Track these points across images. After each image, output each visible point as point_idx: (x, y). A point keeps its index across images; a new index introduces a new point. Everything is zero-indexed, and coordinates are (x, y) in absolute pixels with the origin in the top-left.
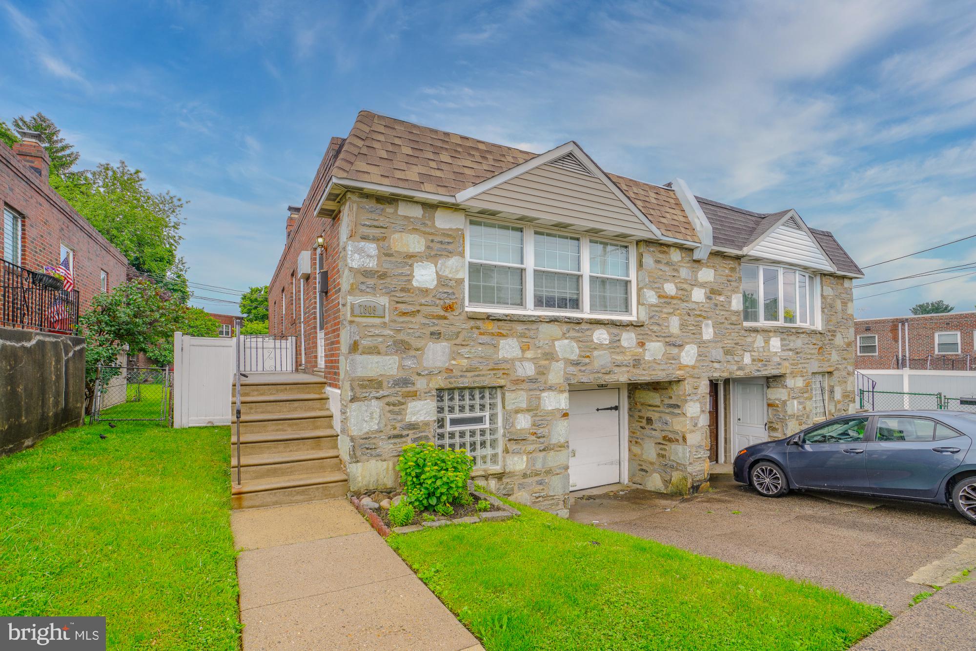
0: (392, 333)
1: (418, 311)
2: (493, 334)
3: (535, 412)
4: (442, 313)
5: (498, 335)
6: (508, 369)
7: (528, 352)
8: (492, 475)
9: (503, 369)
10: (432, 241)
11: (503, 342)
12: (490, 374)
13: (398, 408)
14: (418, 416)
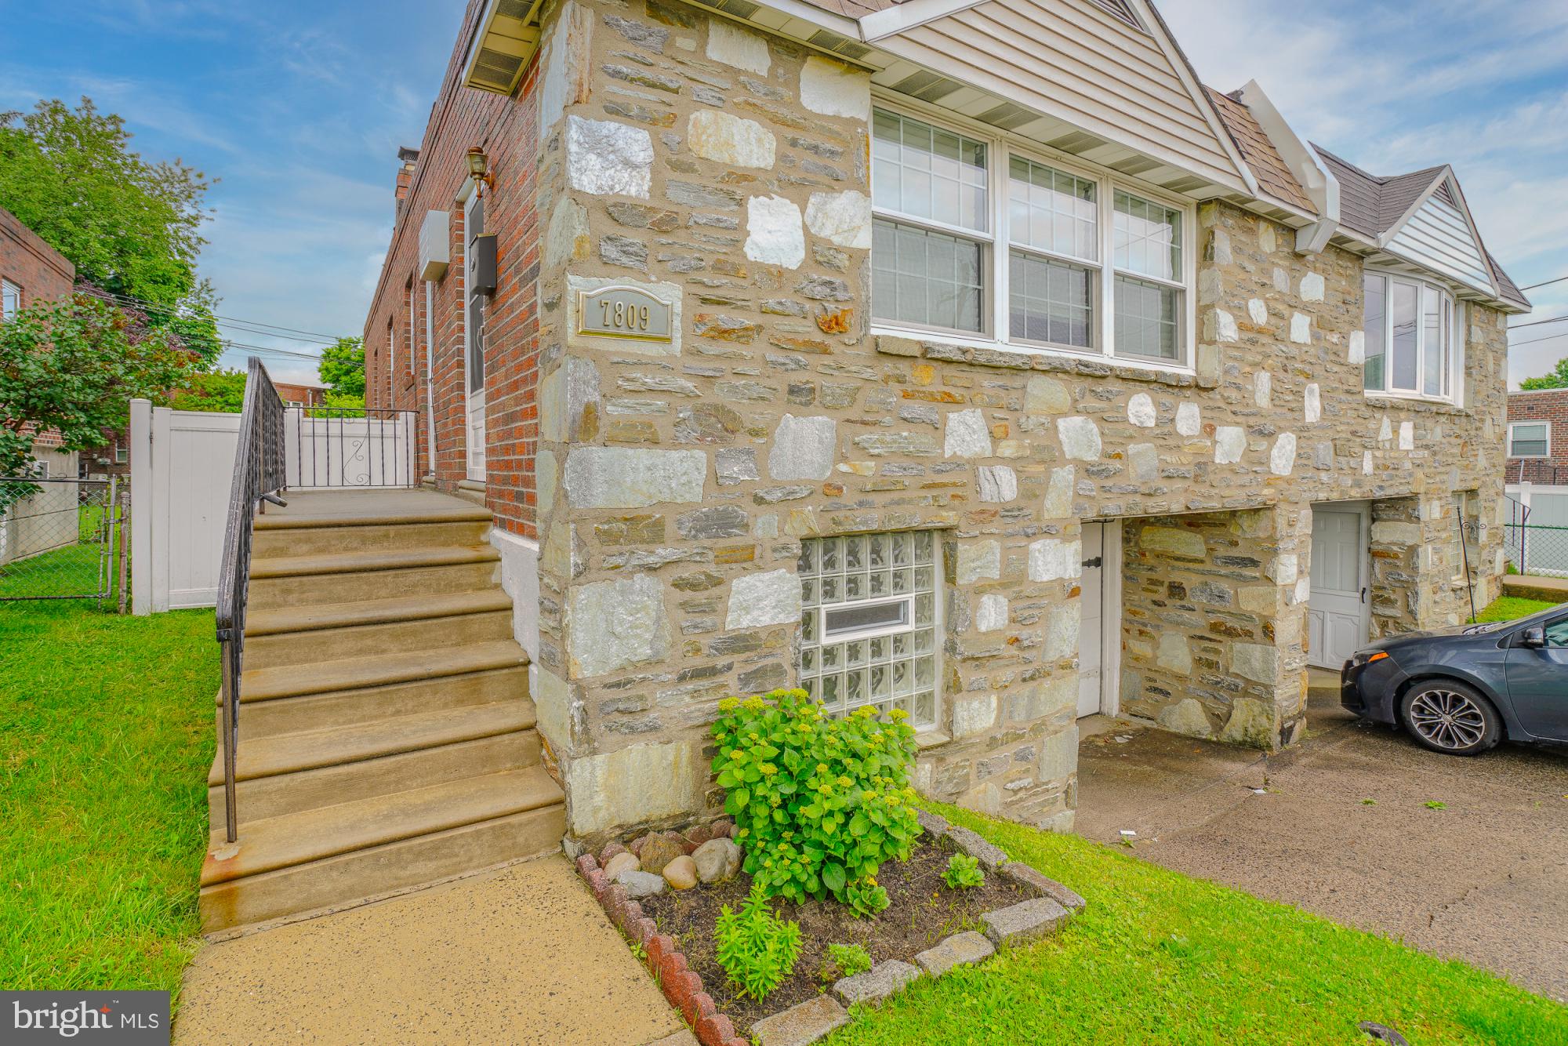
0: (689, 385)
1: (759, 328)
2: (931, 397)
3: (1016, 589)
4: (818, 337)
5: (942, 400)
6: (964, 485)
7: (1004, 443)
8: (924, 748)
9: (955, 485)
10: (794, 143)
11: (952, 419)
12: (925, 498)
13: (706, 593)
14: (756, 613)
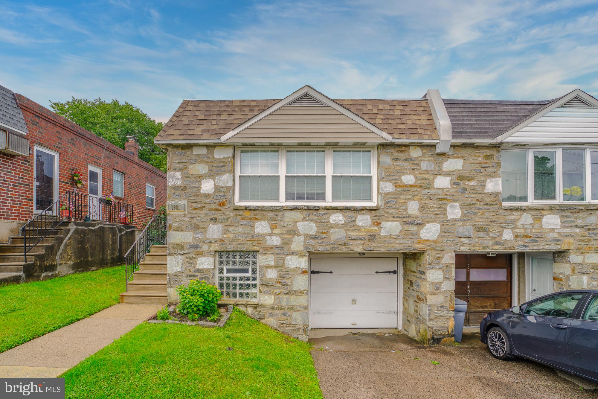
0: (188, 219)
1: (204, 207)
2: (250, 219)
3: (280, 268)
4: (218, 207)
5: (254, 219)
6: (261, 240)
7: (275, 230)
8: (249, 304)
9: (257, 240)
10: (212, 166)
11: (257, 224)
12: (248, 243)
13: (192, 260)
14: (203, 265)
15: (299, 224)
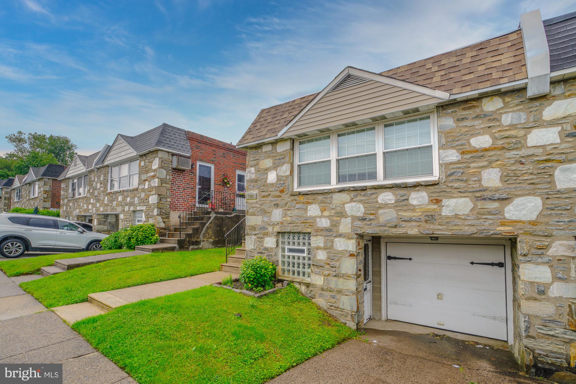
0: (259, 206)
1: (269, 195)
2: (303, 203)
3: (329, 250)
4: (279, 194)
5: (306, 203)
6: (313, 223)
7: (325, 212)
9: (309, 222)
10: (276, 160)
11: (310, 207)
12: (302, 225)
13: (261, 240)
14: (268, 244)
15: (347, 206)
